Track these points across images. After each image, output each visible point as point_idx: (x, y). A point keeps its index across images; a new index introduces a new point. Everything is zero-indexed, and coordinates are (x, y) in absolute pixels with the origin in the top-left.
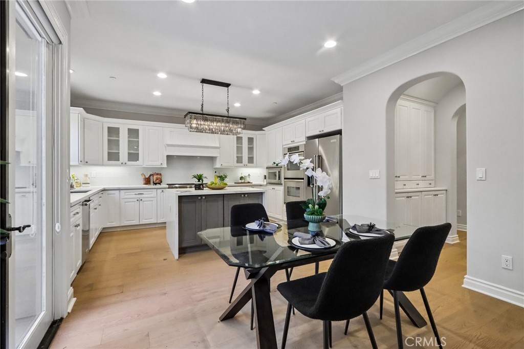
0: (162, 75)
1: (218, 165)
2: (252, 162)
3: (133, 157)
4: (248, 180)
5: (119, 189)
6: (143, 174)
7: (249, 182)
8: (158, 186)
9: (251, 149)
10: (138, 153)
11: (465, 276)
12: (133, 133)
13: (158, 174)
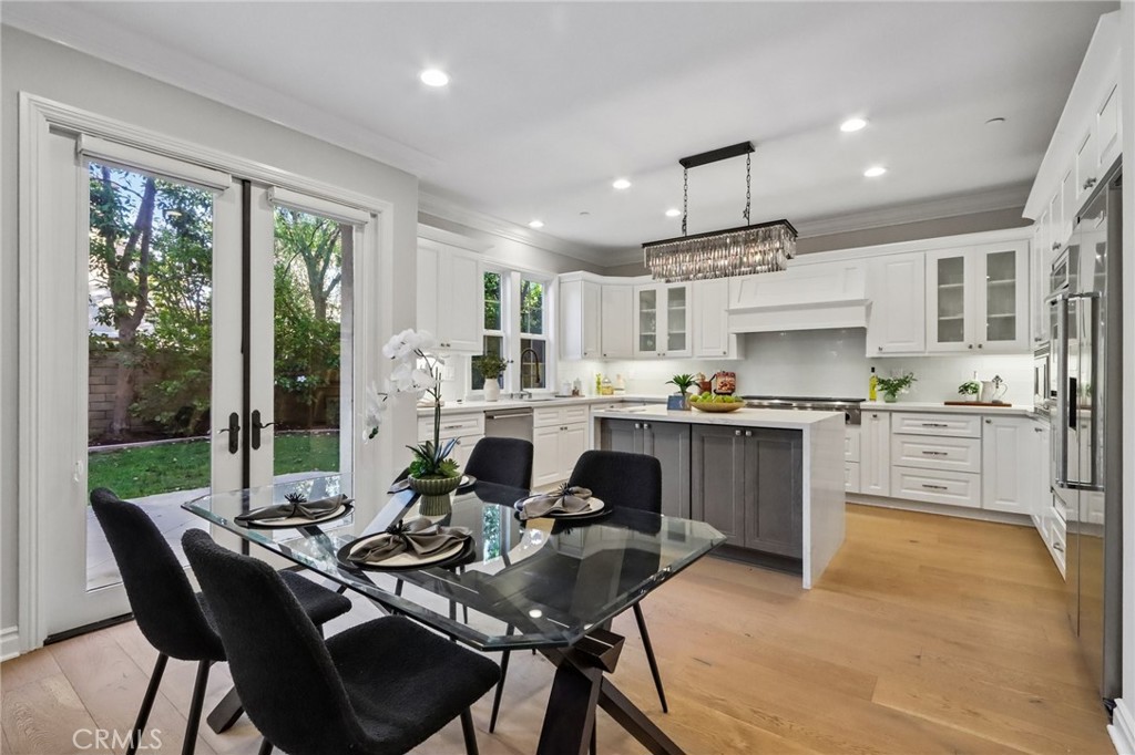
1: (871, 351)
3: (677, 341)
4: (994, 394)
6: (699, 374)
7: (994, 403)
10: (684, 335)
13: (727, 374)
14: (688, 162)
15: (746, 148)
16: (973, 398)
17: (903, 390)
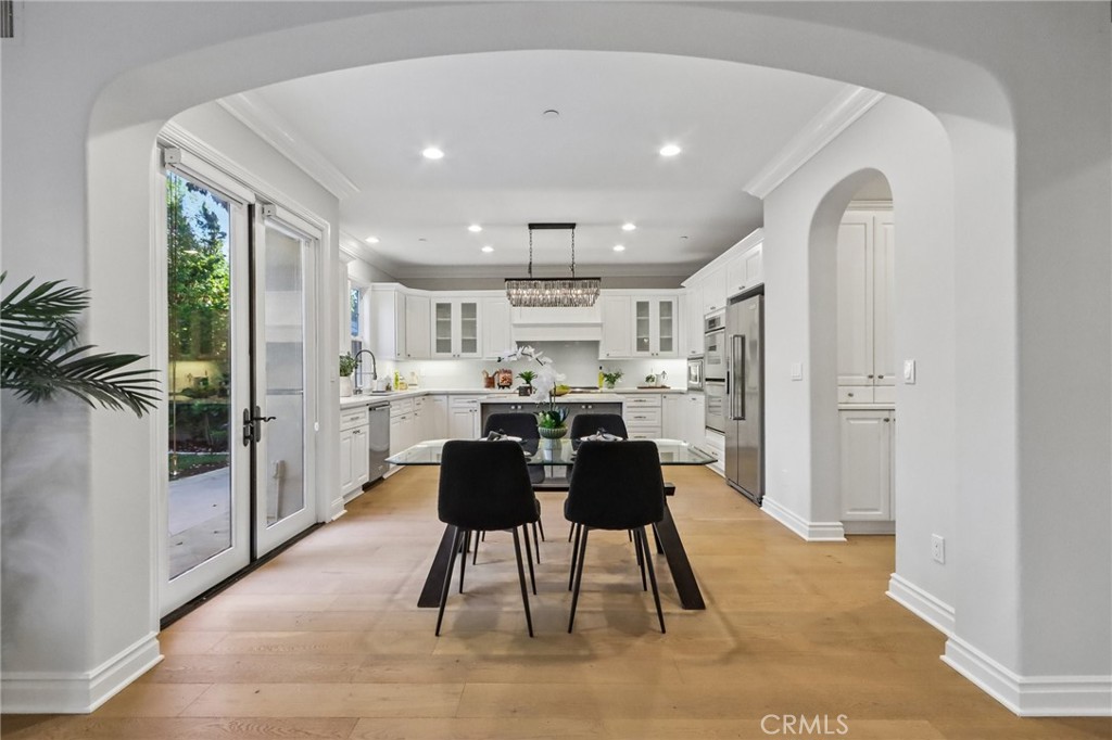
0: (475, 229)
1: (602, 356)
2: (670, 349)
3: (469, 345)
4: (663, 382)
5: (447, 394)
6: (485, 372)
7: (663, 387)
8: (506, 390)
9: (666, 325)
10: (475, 340)
11: (892, 575)
12: (469, 309)
13: (506, 372)
14: (532, 226)
15: (572, 226)
16: (653, 384)
17: (619, 381)
